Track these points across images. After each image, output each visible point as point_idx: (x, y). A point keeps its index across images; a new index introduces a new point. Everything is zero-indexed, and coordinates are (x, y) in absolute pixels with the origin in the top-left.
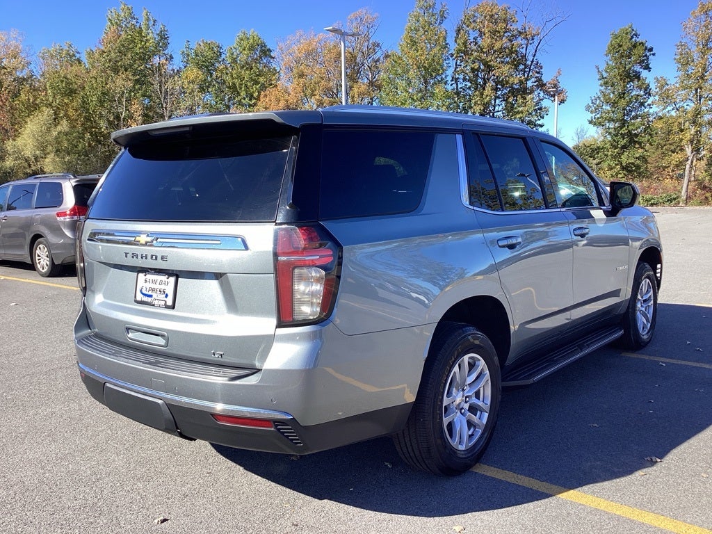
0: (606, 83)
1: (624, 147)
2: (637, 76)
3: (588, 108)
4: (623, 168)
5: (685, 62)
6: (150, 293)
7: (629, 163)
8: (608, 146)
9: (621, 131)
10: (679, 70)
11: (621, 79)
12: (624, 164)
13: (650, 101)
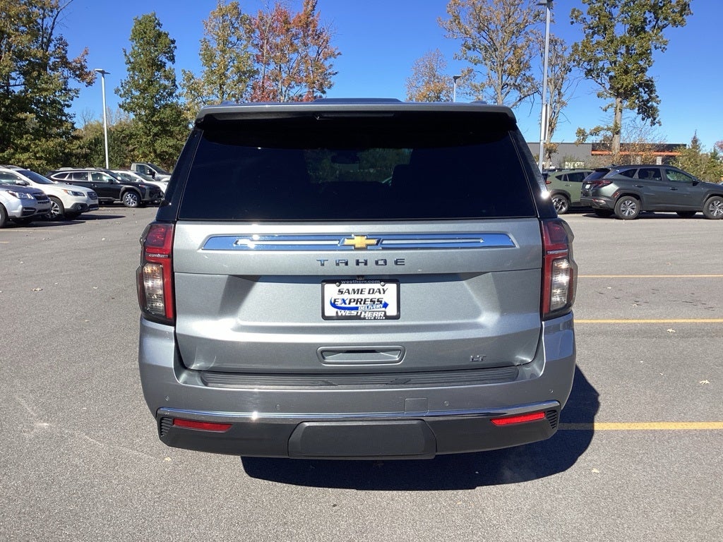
0: (133, 69)
1: (156, 135)
2: (163, 65)
3: (117, 91)
4: (157, 156)
5: (209, 58)
6: (353, 305)
7: (163, 152)
8: (141, 132)
9: (154, 119)
10: (204, 65)
11: (149, 66)
12: (158, 152)
13: (177, 93)
